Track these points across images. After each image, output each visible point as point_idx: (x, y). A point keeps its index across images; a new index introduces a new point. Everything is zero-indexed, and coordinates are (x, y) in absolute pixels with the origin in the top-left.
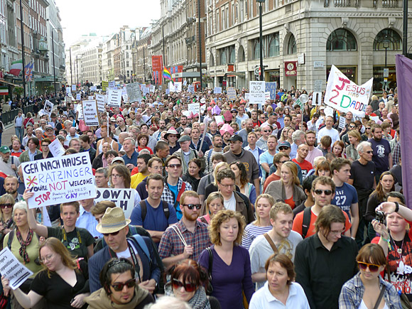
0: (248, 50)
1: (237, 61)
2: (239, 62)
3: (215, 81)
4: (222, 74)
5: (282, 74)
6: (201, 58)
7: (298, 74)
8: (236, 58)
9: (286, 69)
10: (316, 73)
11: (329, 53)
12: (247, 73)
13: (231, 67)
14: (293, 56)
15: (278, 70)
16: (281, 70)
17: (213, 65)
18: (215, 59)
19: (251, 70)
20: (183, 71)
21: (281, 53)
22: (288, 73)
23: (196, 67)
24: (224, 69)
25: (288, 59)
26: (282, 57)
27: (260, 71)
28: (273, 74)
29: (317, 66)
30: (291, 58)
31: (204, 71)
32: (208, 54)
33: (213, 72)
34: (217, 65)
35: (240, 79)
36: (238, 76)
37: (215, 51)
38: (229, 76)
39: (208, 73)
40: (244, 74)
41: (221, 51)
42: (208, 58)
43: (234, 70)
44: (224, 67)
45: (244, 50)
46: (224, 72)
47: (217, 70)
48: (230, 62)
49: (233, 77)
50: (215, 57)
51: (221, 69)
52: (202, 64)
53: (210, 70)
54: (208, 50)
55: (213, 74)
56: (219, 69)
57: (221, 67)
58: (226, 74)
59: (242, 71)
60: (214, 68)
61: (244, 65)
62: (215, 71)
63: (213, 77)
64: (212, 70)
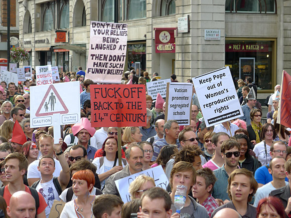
0: (92, 8)
1: (71, 25)
2: (76, 26)
3: (33, 59)
4: (44, 47)
5: (149, 50)
6: (9, 20)
7: (178, 49)
8: (71, 20)
9: (157, 41)
10: (208, 49)
11: (230, 16)
13: (61, 35)
14: (169, 19)
15: (143, 43)
16: (149, 43)
17: (30, 31)
18: (33, 21)
21: (149, 14)
22: (160, 47)
24: (49, 39)
25: (160, 23)
26: (150, 21)
28: (135, 49)
29: (209, 38)
30: (165, 23)
31: (14, 41)
32: (21, 11)
33: (29, 42)
34: (37, 31)
35: (77, 56)
36: (74, 51)
37: (33, 6)
38: (57, 51)
39: (20, 45)
40: (84, 48)
41: (45, 8)
42: (22, 19)
43: (67, 41)
44: (50, 34)
45: (84, 7)
46: (48, 43)
47: (36, 39)
48: (59, 26)
49: (64, 53)
50: (33, 17)
51: (43, 39)
52: (11, 28)
53: (25, 40)
54: (21, 5)
55: (29, 46)
56: (40, 39)
57: (43, 35)
58: (52, 47)
59: (80, 42)
60: (32, 35)
61: (85, 32)
62: (32, 41)
63: (29, 52)
64: (28, 40)
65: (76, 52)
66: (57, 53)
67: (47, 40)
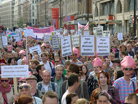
0: (125, 4)
1: (115, 12)
2: (118, 13)
4: (104, 22)
6: (89, 10)
8: (115, 10)
12: (123, 22)
13: (111, 17)
17: (97, 15)
18: (99, 11)
19: (126, 19)
20: (75, 20)
23: (84, 17)
24: (106, 18)
27: (133, 20)
31: (90, 20)
32: (94, 7)
33: (97, 20)
34: (101, 15)
35: (118, 26)
36: (116, 24)
37: (99, 4)
38: (109, 24)
39: (93, 21)
40: (121, 22)
41: (104, 5)
42: (94, 10)
43: (114, 19)
44: (106, 17)
45: (121, 4)
46: (105, 20)
47: (100, 19)
48: (110, 13)
49: (112, 24)
50: (99, 9)
51: (103, 19)
52: (89, 14)
53: (95, 19)
54: (94, 4)
55: (97, 22)
56: (102, 19)
57: (103, 17)
58: (107, 22)
59: (119, 20)
60: (98, 17)
61: (121, 15)
62: (99, 19)
63: (97, 24)
64: (97, 19)
65: (117, 24)
66: (109, 25)
67: (105, 19)
